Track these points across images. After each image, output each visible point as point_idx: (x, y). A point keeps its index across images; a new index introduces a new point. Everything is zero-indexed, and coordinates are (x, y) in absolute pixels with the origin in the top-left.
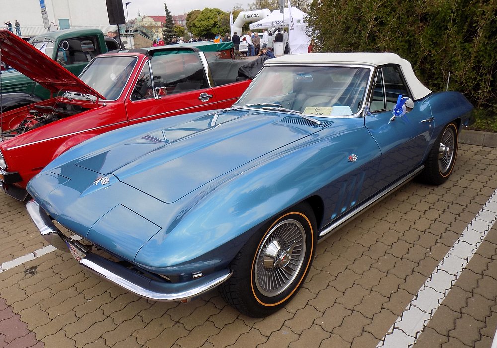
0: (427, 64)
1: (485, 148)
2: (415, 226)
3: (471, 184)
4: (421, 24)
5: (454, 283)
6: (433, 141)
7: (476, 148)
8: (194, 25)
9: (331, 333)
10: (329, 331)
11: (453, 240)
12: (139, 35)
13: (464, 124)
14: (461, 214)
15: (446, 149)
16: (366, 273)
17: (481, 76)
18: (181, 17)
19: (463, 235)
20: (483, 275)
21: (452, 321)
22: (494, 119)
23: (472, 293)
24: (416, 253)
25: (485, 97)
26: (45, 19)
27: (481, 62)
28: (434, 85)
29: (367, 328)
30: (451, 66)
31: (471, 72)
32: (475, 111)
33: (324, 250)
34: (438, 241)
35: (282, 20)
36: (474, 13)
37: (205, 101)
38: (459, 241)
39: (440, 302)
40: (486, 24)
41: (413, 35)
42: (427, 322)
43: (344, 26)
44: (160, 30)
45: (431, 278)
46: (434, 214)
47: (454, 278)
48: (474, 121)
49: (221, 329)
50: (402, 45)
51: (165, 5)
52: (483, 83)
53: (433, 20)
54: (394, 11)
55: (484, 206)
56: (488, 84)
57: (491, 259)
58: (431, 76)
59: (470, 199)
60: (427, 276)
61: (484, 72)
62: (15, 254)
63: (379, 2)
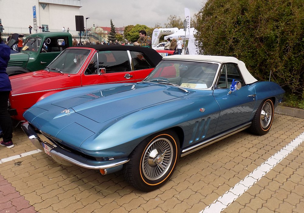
0: (263, 66)
1: (295, 118)
2: (242, 155)
3: (281, 136)
5: (255, 183)
7: (290, 118)
8: (129, 35)
10: (181, 200)
11: (261, 163)
12: (92, 38)
13: (279, 101)
14: (270, 151)
15: (265, 114)
16: (208, 176)
17: (293, 75)
18: (121, 29)
19: (267, 160)
20: (272, 180)
21: (249, 200)
23: (264, 188)
24: (237, 168)
25: (296, 88)
26: (35, 24)
27: (293, 67)
29: (202, 200)
30: (276, 68)
32: (290, 96)
34: (253, 163)
35: (184, 35)
37: (128, 78)
38: (264, 163)
39: (245, 191)
40: (294, 46)
41: (255, 49)
42: (235, 199)
43: (216, 41)
44: (107, 36)
45: (243, 180)
46: (254, 150)
47: (256, 180)
49: (122, 196)
51: (111, 20)
52: (295, 79)
53: (266, 41)
54: (244, 35)
55: (285, 147)
56: (298, 80)
57: (280, 173)
59: (277, 143)
61: (295, 73)
62: (9, 155)
63: (236, 28)
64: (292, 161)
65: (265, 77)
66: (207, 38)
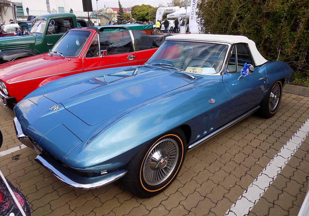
0: (267, 43)
1: (300, 96)
2: (251, 144)
3: (289, 119)
4: (265, 19)
5: (271, 183)
6: (266, 91)
7: (294, 96)
8: (136, 14)
9: (190, 211)
10: (188, 210)
11: (274, 155)
12: (103, 18)
13: (287, 81)
14: (280, 138)
15: (274, 97)
16: (216, 173)
17: (300, 52)
18: (128, 9)
19: (280, 151)
20: (290, 179)
21: (267, 209)
22: (306, 79)
23: (282, 191)
24: (250, 162)
25: (302, 65)
26: (48, 7)
27: (301, 43)
28: (271, 56)
29: (212, 210)
30: (282, 45)
31: (294, 49)
32: (295, 73)
33: (192, 155)
34: (264, 155)
35: (185, 13)
36: (299, 13)
37: (131, 59)
38: (277, 155)
39: (261, 196)
40: (306, 21)
41: (260, 25)
42: (251, 209)
43: (219, 18)
44: (116, 16)
45: (257, 179)
46: (263, 137)
47: (272, 180)
48: (293, 80)
49: (122, 204)
50: (253, 31)
51: (119, 1)
52: (301, 56)
53: (272, 17)
54: (249, 11)
55: (296, 133)
56: (304, 57)
57: (297, 168)
58: (269, 50)
59: (287, 128)
60: (255, 177)
61: (302, 50)
62: (9, 146)
63: (240, 4)
64: (308, 152)
65: (268, 54)
66: (210, 15)
